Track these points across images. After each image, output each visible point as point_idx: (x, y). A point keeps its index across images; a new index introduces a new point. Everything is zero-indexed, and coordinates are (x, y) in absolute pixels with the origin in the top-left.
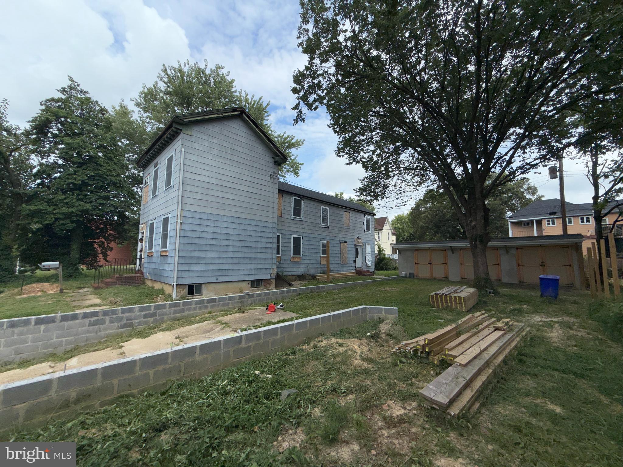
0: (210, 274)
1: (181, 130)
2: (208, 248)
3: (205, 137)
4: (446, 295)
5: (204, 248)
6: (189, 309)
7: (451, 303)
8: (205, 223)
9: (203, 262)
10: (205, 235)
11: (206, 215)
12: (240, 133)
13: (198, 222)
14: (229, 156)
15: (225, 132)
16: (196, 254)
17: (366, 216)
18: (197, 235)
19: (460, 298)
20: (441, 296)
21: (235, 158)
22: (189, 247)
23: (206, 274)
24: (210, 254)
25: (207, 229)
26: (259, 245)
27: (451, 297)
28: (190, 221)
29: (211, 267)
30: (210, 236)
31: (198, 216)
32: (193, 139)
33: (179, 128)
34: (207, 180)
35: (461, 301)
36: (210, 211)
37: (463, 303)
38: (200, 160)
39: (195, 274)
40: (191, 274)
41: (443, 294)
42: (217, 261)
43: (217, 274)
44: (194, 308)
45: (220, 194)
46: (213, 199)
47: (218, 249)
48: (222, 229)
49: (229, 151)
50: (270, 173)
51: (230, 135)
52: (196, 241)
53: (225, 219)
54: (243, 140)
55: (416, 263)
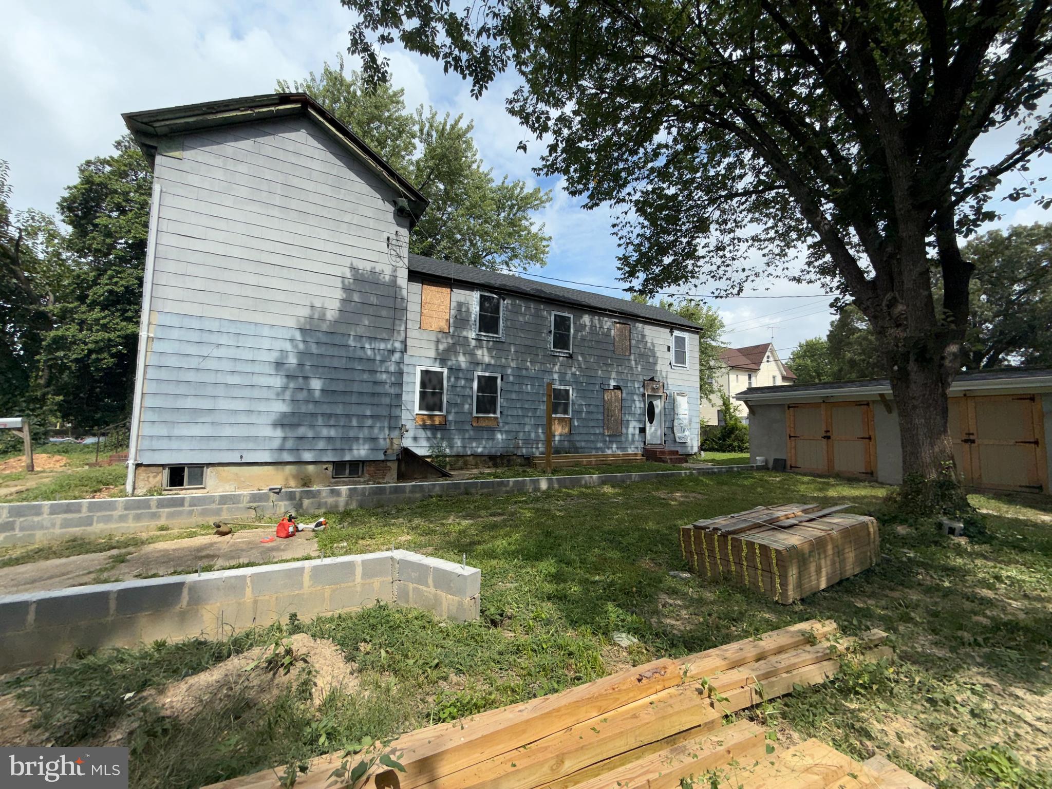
0: (224, 444)
1: (155, 148)
2: (221, 391)
3: (220, 162)
4: (724, 536)
5: (210, 391)
6: (108, 519)
7: (739, 564)
8: (214, 338)
9: (208, 419)
10: (211, 364)
11: (217, 323)
12: (309, 151)
13: (195, 337)
14: (277, 200)
15: (268, 151)
16: (190, 403)
17: (677, 333)
18: (194, 363)
19: (764, 549)
20: (710, 537)
21: (294, 204)
22: (171, 389)
23: (214, 445)
24: (223, 404)
25: (216, 353)
26: (356, 388)
27: (737, 544)
28: (175, 334)
29: (228, 431)
30: (227, 366)
31: (196, 324)
32: (185, 165)
33: (151, 144)
34: (221, 249)
35: (770, 564)
36: (226, 314)
37: (775, 569)
38: (202, 207)
39: (185, 445)
40: (174, 445)
41: (716, 529)
42: (243, 419)
43: (243, 446)
44: (120, 516)
45: (253, 280)
46: (235, 289)
47: (247, 393)
48: (256, 351)
49: (278, 189)
50: (385, 235)
51: (281, 155)
52: (191, 376)
53: (266, 331)
54: (316, 165)
55: (790, 437)
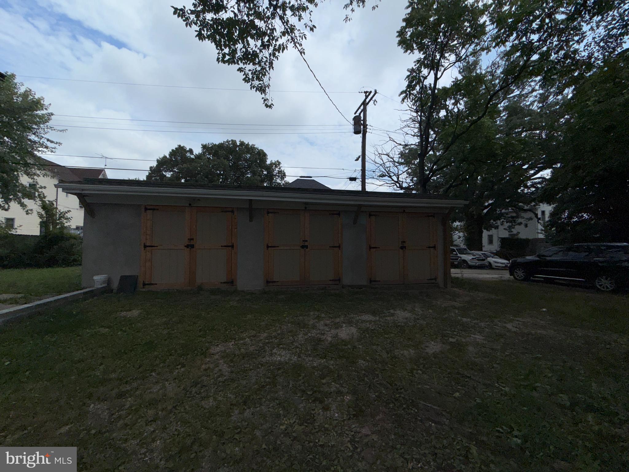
55: (145, 246)
